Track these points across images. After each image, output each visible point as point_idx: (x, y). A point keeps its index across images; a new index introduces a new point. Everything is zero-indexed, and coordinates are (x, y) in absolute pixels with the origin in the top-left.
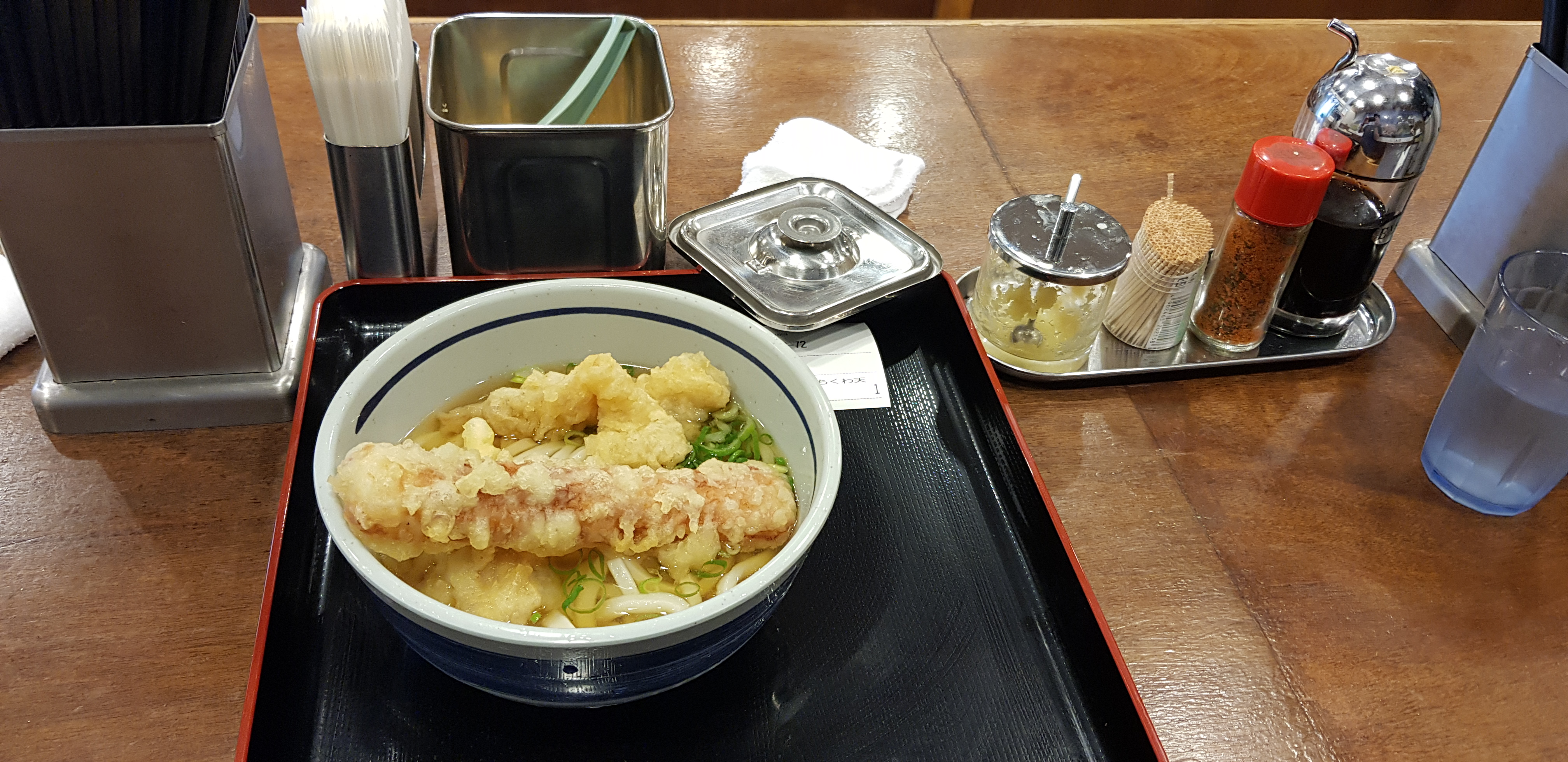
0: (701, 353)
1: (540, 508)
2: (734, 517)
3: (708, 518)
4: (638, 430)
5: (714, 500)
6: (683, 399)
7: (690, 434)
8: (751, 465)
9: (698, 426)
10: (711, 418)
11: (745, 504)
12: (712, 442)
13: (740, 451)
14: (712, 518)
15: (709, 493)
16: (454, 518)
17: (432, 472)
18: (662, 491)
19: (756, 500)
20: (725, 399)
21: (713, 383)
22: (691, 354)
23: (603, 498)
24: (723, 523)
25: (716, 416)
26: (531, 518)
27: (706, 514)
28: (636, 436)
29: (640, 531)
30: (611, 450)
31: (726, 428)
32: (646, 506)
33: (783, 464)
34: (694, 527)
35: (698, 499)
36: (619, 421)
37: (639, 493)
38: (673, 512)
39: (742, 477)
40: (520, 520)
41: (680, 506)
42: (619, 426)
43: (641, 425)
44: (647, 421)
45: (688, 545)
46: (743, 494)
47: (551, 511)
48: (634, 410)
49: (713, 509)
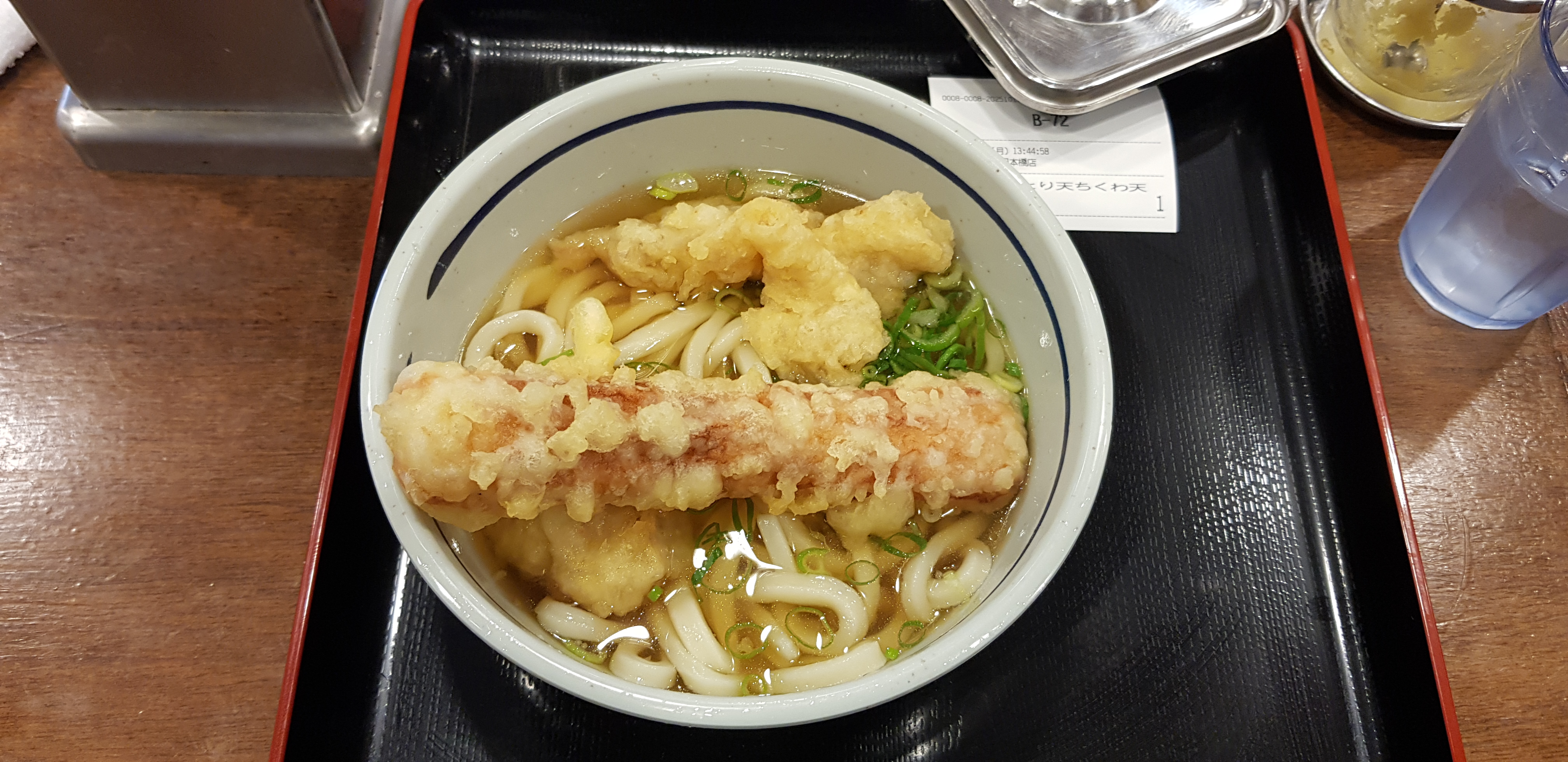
0: (919, 196)
1: (668, 461)
2: (939, 477)
3: (901, 476)
4: (816, 313)
5: (913, 450)
6: (886, 260)
7: (889, 309)
8: (970, 385)
9: (904, 295)
10: (921, 285)
11: (956, 456)
12: (919, 325)
13: (957, 346)
14: (907, 475)
15: (907, 438)
16: (544, 487)
17: (516, 419)
18: (841, 438)
19: (974, 449)
20: (946, 263)
21: (931, 243)
22: (905, 193)
23: (756, 448)
24: (923, 482)
25: (930, 281)
26: (653, 477)
27: (900, 470)
28: (813, 325)
29: (806, 488)
30: (776, 342)
31: (940, 303)
32: (817, 459)
33: (1018, 376)
34: (880, 489)
35: (889, 452)
36: (790, 293)
37: (810, 440)
38: (855, 467)
39: (955, 414)
40: (639, 480)
41: (864, 460)
42: (789, 303)
43: (821, 305)
44: (829, 300)
45: (870, 508)
46: (956, 441)
47: (682, 466)
48: (813, 284)
49: (909, 463)
